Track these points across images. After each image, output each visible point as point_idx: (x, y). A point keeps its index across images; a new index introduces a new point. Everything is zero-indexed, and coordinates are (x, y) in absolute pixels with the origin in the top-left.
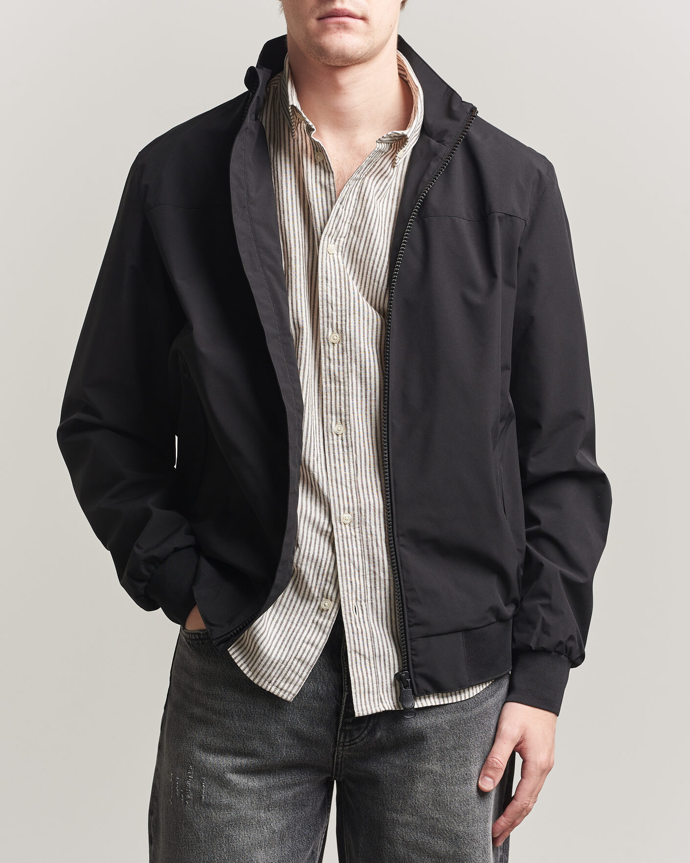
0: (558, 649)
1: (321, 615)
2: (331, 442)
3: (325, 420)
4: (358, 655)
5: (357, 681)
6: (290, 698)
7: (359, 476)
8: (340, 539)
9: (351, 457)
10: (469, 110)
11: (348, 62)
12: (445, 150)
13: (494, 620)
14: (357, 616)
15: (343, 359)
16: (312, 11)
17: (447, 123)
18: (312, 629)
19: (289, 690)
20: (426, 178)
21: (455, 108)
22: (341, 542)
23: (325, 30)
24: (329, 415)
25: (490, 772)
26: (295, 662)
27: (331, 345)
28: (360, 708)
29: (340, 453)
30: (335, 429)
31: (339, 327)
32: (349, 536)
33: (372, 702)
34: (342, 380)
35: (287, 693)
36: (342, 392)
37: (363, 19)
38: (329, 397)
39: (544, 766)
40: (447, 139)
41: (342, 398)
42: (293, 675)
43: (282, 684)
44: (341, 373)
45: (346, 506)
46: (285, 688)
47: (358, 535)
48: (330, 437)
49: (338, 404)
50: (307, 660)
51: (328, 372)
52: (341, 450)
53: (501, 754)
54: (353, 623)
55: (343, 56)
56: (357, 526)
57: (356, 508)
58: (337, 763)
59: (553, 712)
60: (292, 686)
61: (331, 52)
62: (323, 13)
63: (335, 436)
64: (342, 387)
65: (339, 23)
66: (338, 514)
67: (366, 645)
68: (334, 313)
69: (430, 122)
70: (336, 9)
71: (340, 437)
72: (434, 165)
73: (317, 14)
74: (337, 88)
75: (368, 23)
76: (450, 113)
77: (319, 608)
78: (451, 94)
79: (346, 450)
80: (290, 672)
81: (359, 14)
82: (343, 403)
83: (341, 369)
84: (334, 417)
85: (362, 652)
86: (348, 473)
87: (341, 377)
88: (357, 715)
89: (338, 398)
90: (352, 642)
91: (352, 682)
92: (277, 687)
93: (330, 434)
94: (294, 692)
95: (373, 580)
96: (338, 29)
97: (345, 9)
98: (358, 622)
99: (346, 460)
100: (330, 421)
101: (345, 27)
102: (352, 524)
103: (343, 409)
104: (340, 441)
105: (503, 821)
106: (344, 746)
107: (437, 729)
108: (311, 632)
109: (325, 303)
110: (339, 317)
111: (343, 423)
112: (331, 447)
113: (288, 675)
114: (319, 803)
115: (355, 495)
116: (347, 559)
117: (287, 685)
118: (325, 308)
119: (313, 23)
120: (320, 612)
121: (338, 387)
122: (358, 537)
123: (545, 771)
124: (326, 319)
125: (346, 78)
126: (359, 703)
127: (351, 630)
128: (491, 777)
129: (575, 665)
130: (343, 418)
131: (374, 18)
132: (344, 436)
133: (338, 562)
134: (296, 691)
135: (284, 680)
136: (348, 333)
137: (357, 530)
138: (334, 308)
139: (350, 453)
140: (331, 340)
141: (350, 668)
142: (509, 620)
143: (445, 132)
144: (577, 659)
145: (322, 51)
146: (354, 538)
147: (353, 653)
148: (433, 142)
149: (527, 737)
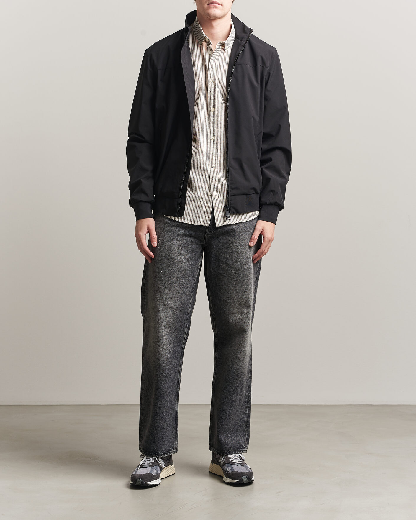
0: (275, 204)
1: (209, 197)
2: (210, 142)
3: (208, 135)
4: (217, 208)
5: (216, 216)
6: (208, 225)
7: (218, 153)
8: (211, 172)
9: (216, 147)
10: (250, 30)
11: (216, 18)
12: (244, 43)
13: (254, 193)
14: (216, 196)
15: (215, 116)
16: (206, 2)
17: (243, 34)
18: (207, 202)
19: (207, 222)
20: (238, 52)
21: (246, 30)
22: (211, 173)
23: (209, 8)
24: (210, 133)
25: (252, 240)
26: (205, 214)
27: (212, 112)
28: (218, 224)
29: (213, 145)
30: (211, 138)
31: (214, 106)
32: (214, 171)
33: (221, 222)
34: (214, 123)
35: (207, 224)
36: (214, 126)
37: (221, 5)
38: (210, 128)
39: (270, 239)
40: (244, 39)
41: (214, 128)
42: (206, 218)
43: (204, 221)
44: (214, 120)
45: (213, 162)
46: (205, 222)
47: (217, 171)
48: (210, 140)
49: (213, 130)
50: (208, 212)
51: (210, 120)
52: (213, 144)
53: (256, 235)
54: (215, 198)
55: (215, 16)
56: (217, 168)
57: (216, 163)
58: (206, 239)
59: (274, 224)
60: (207, 221)
61: (211, 15)
62: (209, 3)
63: (211, 140)
64: (214, 125)
65: (214, 6)
66: (211, 164)
67: (219, 205)
68: (213, 102)
69: (238, 34)
70: (213, 2)
71: (213, 140)
72: (240, 48)
73: (207, 3)
74: (212, 27)
75: (223, 6)
76: (244, 31)
77: (207, 195)
78: (244, 26)
79: (214, 144)
80: (205, 217)
81: (220, 3)
82: (214, 130)
83: (214, 119)
84: (211, 134)
85: (218, 207)
86: (214, 152)
87: (214, 122)
88: (217, 226)
89: (213, 128)
90: (215, 204)
91: (215, 216)
92: (203, 223)
93: (210, 139)
94: (208, 223)
95: (222, 185)
96: (214, 8)
97: (216, 2)
98: (217, 197)
99: (214, 148)
100: (210, 135)
101: (216, 7)
102: (215, 168)
103: (214, 132)
104: (213, 142)
105: (256, 255)
106: (208, 233)
107: (237, 228)
108: (207, 203)
109: (210, 99)
110: (214, 103)
111: (214, 136)
112: (210, 143)
113: (205, 218)
114: (200, 252)
115: (216, 159)
116: (213, 178)
117: (206, 221)
118: (210, 100)
119: (206, 6)
120: (208, 196)
121: (213, 125)
122: (217, 172)
123: (271, 240)
124: (210, 104)
125: (215, 23)
126: (217, 223)
127: (214, 200)
128: (253, 242)
129: (281, 210)
130: (214, 134)
131: (225, 5)
132: (214, 140)
133: (210, 179)
134: (209, 222)
135: (204, 220)
136: (217, 108)
137: (217, 170)
138: (213, 100)
139: (216, 146)
140: (212, 110)
141: (214, 212)
142: (259, 193)
143: (243, 37)
144: (281, 207)
145: (208, 15)
146: (216, 172)
147: (215, 207)
148: (239, 41)
149: (264, 230)
